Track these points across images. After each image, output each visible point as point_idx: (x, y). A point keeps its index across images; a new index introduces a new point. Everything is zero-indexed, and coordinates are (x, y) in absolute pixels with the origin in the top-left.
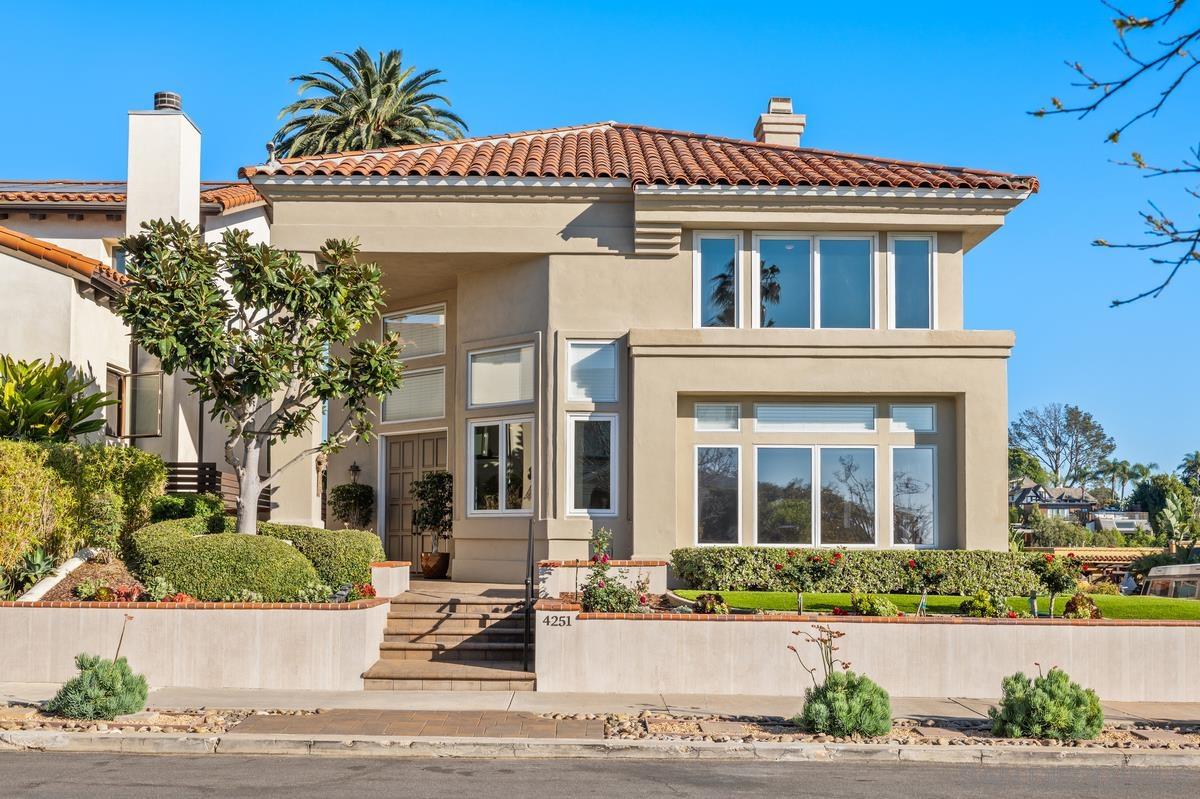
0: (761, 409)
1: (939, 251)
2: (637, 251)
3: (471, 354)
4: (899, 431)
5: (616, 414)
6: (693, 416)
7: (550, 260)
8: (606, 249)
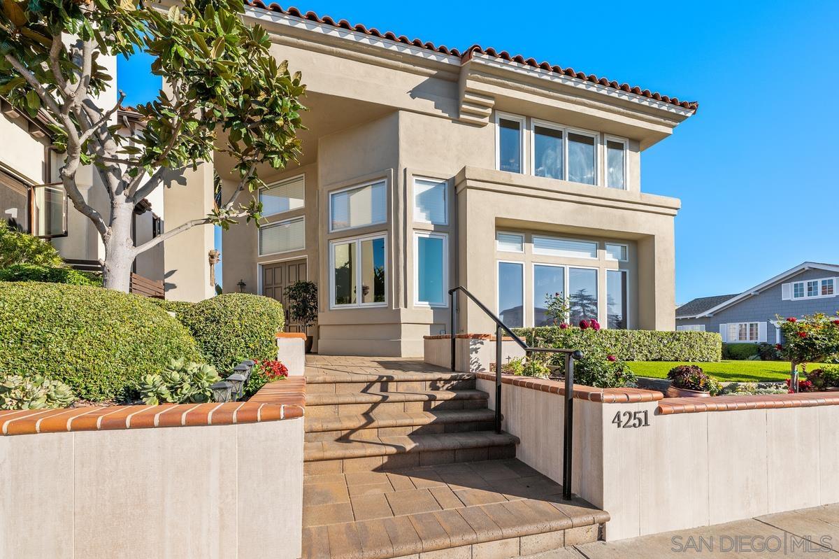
0: (536, 239)
1: (630, 150)
2: (462, 116)
3: (331, 193)
4: (610, 259)
5: (447, 235)
7: (400, 114)
8: (439, 112)
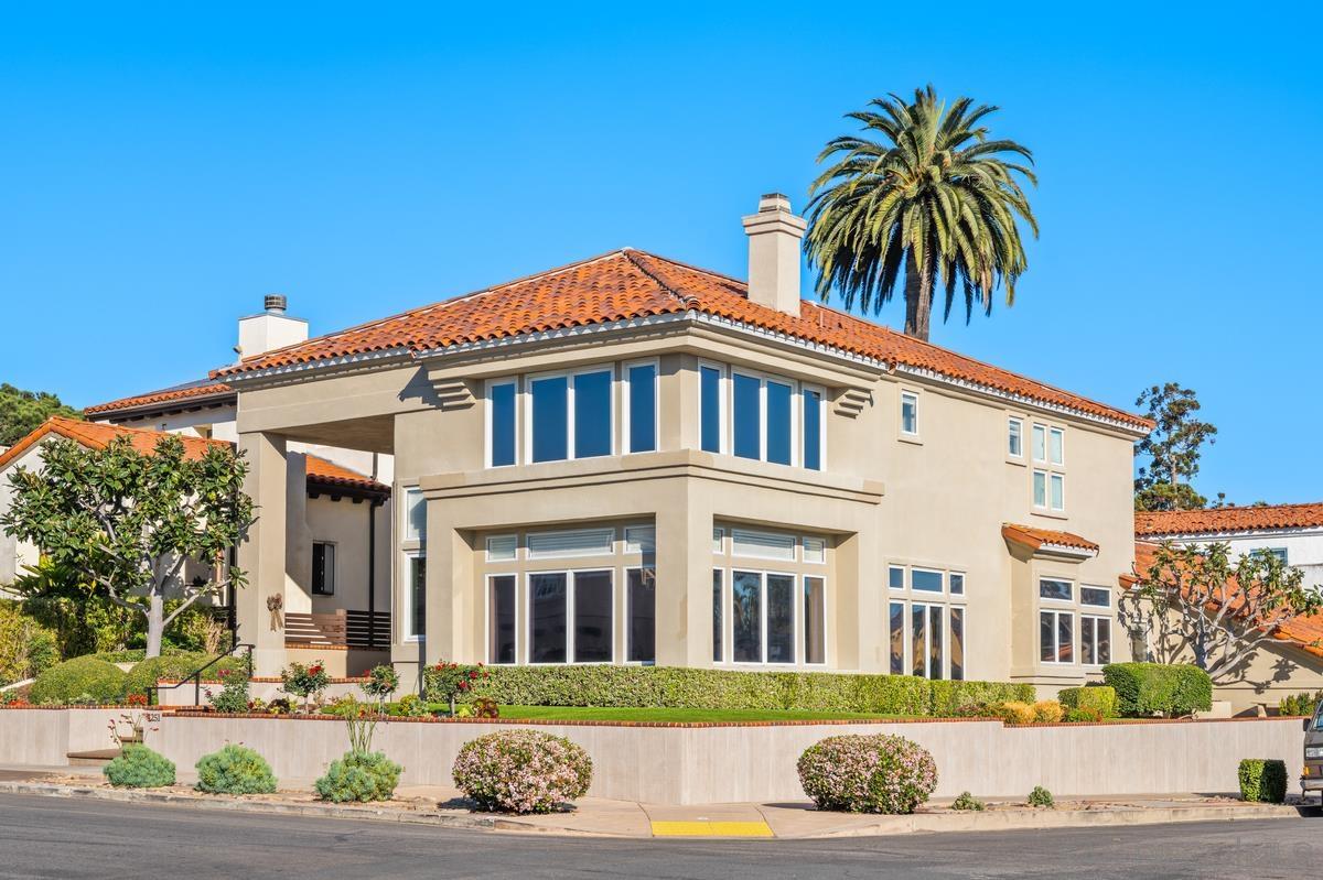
1: (662, 374)
2: (445, 404)
4: (631, 552)
6: (484, 549)
7: (395, 420)
